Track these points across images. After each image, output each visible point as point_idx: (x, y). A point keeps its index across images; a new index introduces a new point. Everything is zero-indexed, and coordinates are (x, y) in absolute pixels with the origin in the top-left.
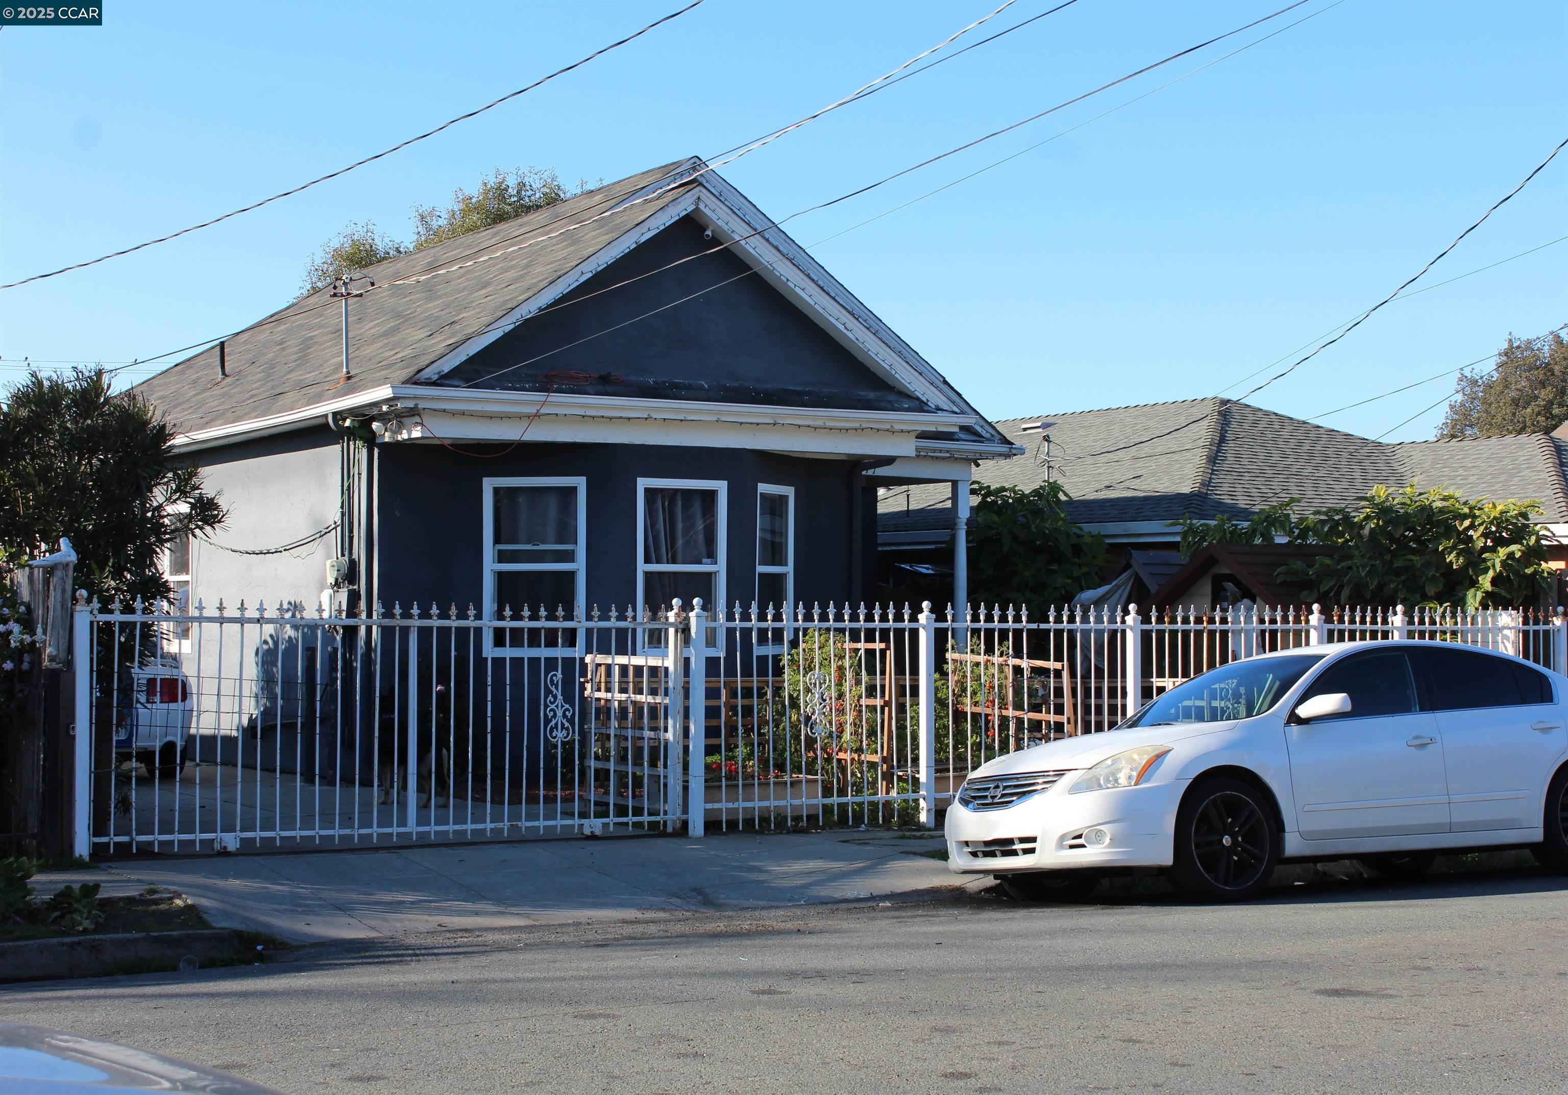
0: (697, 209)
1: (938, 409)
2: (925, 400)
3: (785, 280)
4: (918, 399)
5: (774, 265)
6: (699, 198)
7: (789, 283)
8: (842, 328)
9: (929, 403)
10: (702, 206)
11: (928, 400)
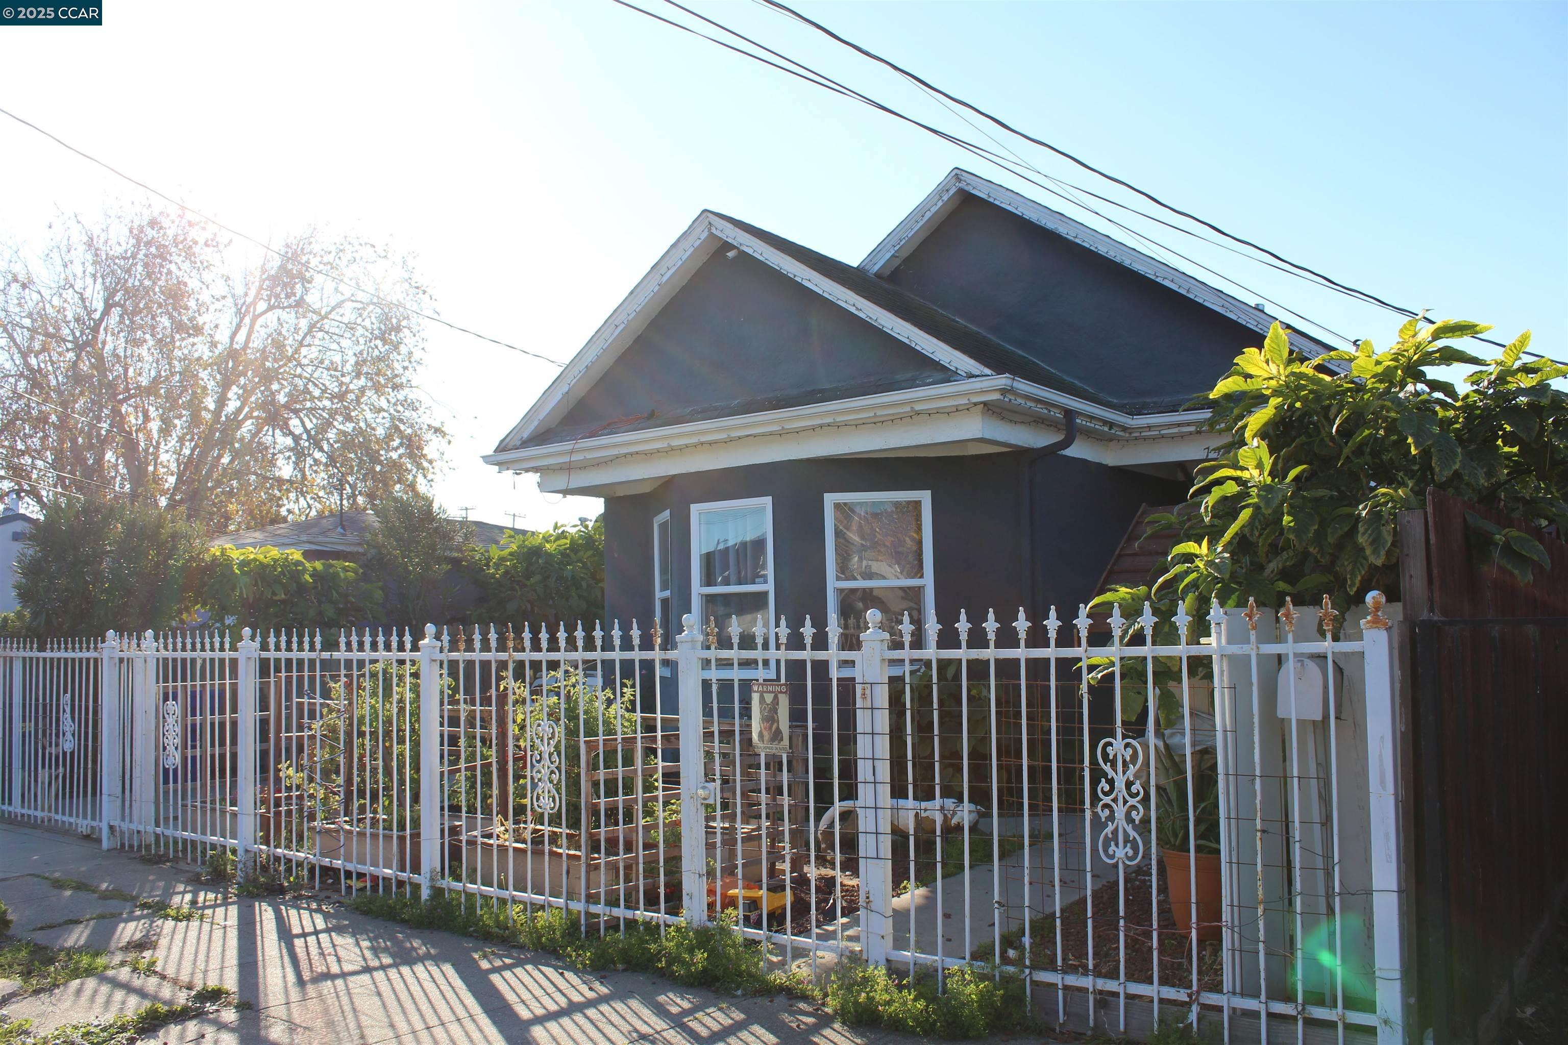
0: (712, 235)
1: (971, 376)
2: (954, 369)
3: (792, 276)
4: (944, 369)
5: (781, 265)
6: (710, 223)
7: (796, 279)
8: (853, 310)
9: (959, 372)
10: (714, 231)
11: (957, 369)
